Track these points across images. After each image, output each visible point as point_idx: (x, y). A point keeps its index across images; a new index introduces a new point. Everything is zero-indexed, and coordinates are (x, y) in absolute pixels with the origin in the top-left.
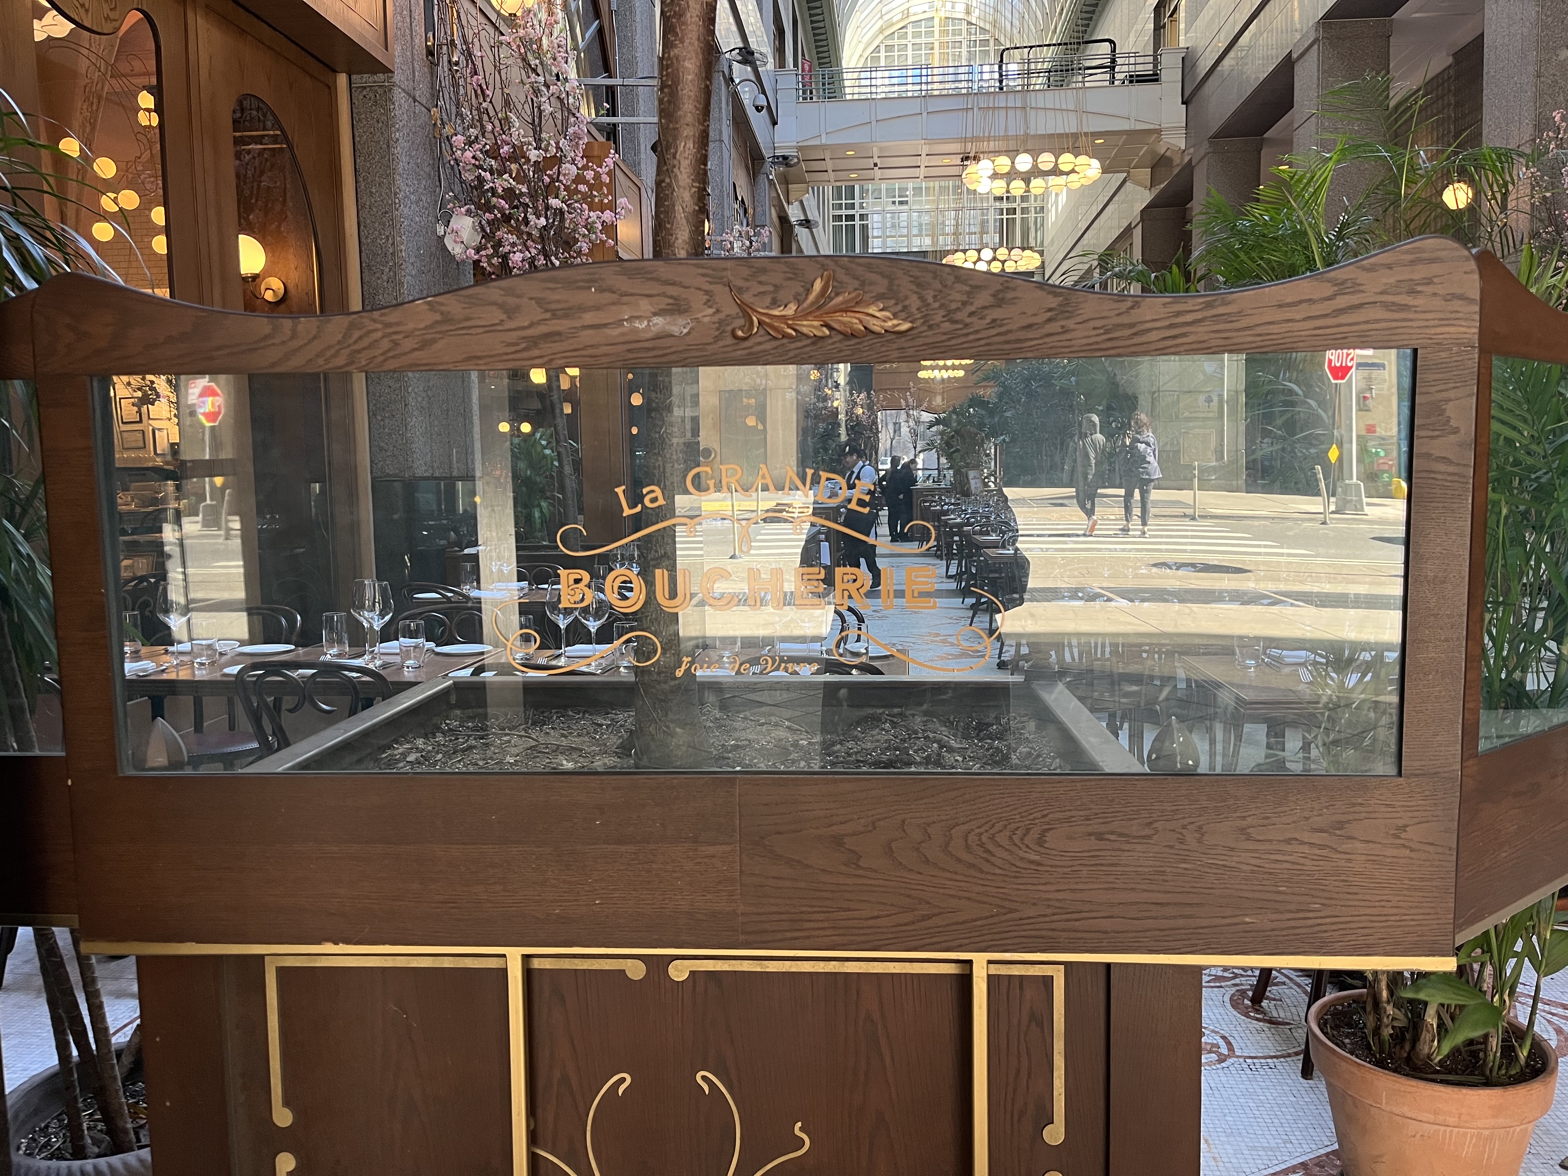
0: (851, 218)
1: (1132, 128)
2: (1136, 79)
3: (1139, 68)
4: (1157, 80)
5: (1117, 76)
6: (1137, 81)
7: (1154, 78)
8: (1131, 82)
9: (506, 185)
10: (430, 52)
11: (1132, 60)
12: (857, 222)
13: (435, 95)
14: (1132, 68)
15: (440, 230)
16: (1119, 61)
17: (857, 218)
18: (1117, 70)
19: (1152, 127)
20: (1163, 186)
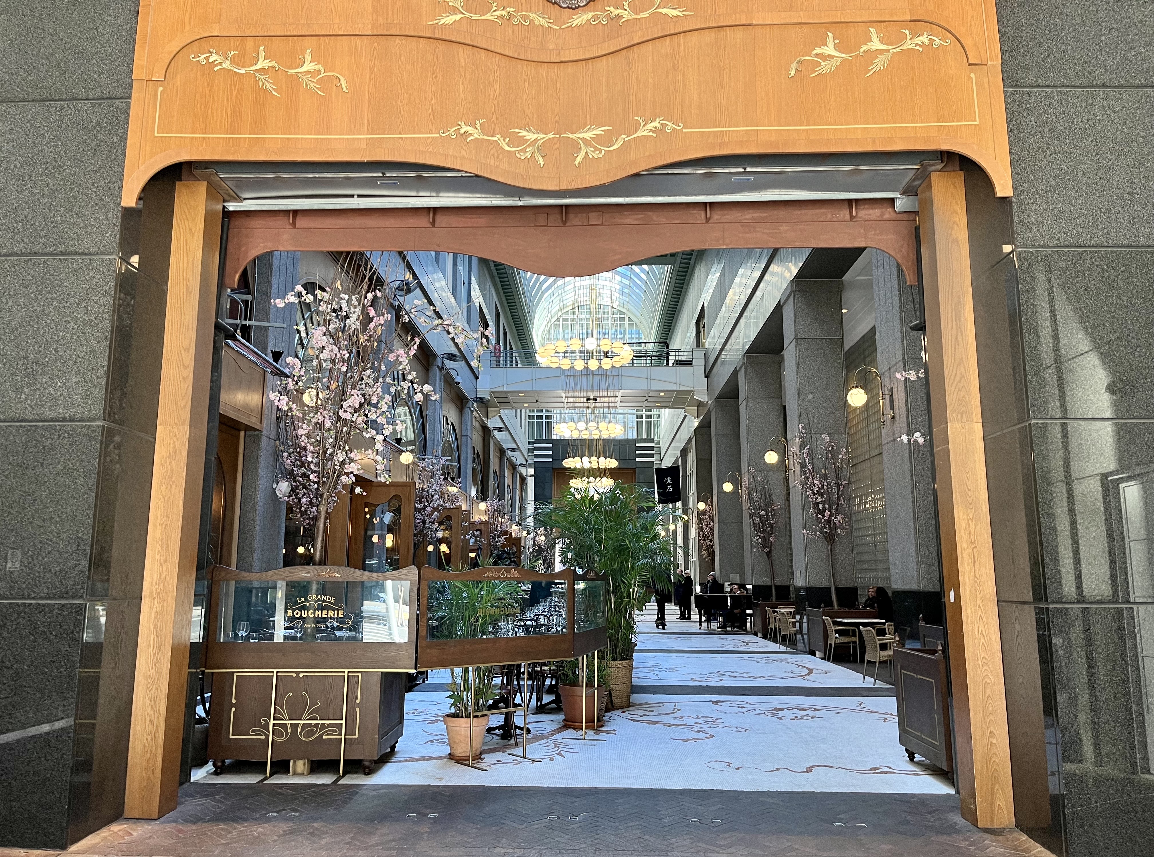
0: (540, 417)
1: (678, 389)
2: (679, 363)
3: (680, 357)
4: (691, 364)
5: (670, 361)
6: (680, 364)
7: (689, 363)
8: (677, 364)
9: (302, 472)
10: (278, 418)
11: (677, 353)
12: (544, 420)
13: (278, 434)
14: (677, 357)
15: (274, 486)
16: (671, 353)
17: (544, 417)
18: (670, 357)
19: (689, 389)
20: (702, 417)
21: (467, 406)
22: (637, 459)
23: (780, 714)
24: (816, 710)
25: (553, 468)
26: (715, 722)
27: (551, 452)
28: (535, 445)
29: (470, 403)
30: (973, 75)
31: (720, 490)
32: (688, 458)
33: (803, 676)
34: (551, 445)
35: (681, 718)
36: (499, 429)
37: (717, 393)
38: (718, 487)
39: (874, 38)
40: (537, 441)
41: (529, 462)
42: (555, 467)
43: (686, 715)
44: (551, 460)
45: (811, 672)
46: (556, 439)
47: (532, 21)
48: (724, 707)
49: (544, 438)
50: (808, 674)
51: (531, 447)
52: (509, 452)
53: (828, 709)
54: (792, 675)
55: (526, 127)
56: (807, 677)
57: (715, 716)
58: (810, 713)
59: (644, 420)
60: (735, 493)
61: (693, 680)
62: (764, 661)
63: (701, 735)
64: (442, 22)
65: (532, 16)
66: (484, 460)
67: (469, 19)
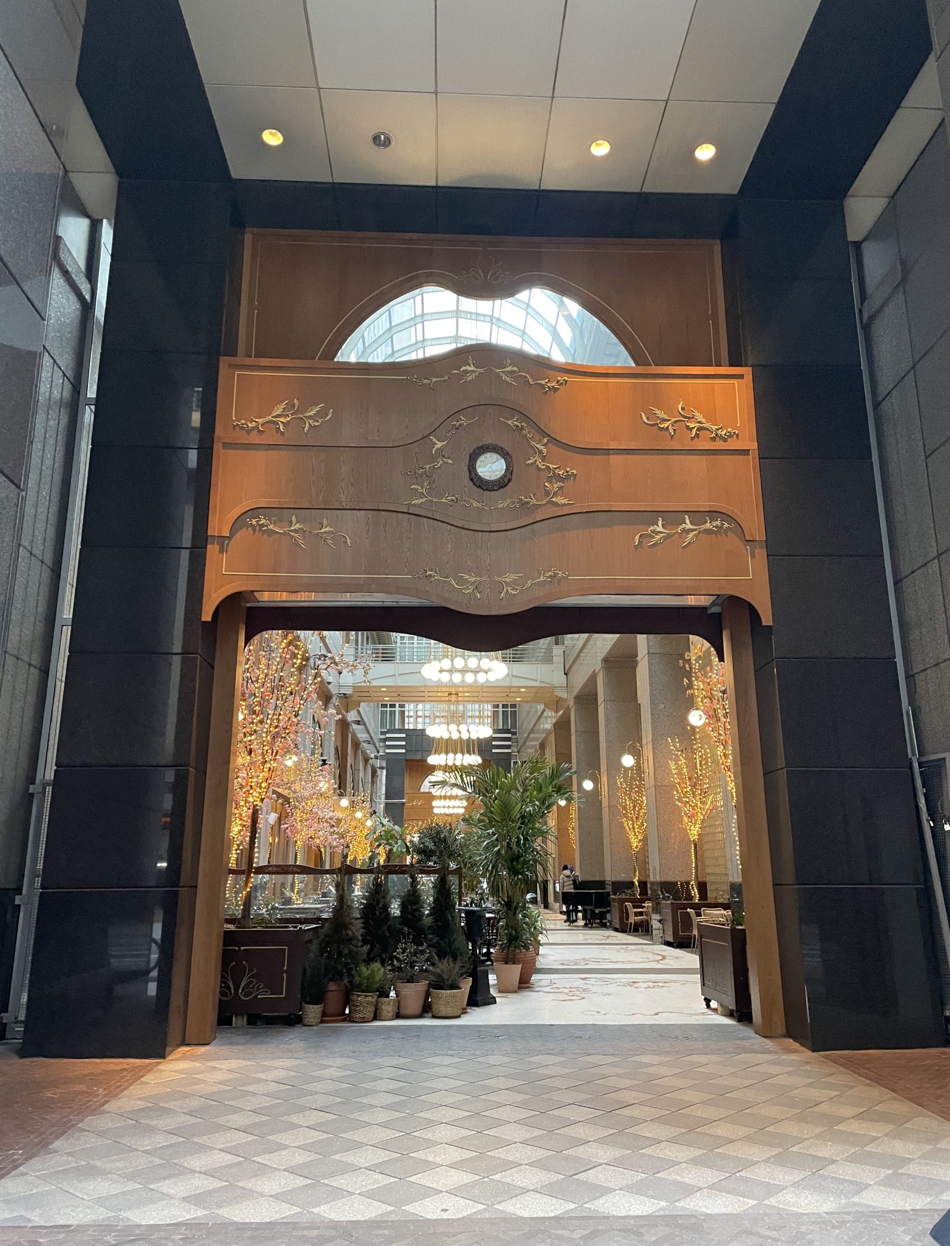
1: (539, 685)
19: (549, 686)
20: (561, 712)
21: (331, 701)
22: (494, 751)
23: (637, 985)
24: (665, 982)
25: (406, 760)
26: (584, 990)
27: (404, 743)
28: (388, 735)
29: (334, 698)
30: (748, 547)
31: (580, 788)
32: (547, 751)
33: (658, 961)
34: (404, 735)
35: (558, 988)
36: (358, 723)
37: (576, 691)
38: (578, 783)
39: (688, 521)
40: (389, 732)
41: (380, 754)
42: (408, 758)
43: (561, 986)
44: (404, 751)
45: (664, 958)
46: (408, 729)
47: (471, 504)
48: (592, 981)
49: (397, 727)
50: (662, 960)
51: (383, 737)
52: (364, 744)
53: (675, 981)
54: (647, 960)
55: (469, 572)
56: (661, 962)
57: (585, 987)
58: (661, 984)
59: (501, 709)
60: (596, 792)
61: (563, 964)
62: (623, 951)
63: (575, 998)
64: (413, 502)
65: (472, 501)
66: (342, 754)
67: (432, 501)
